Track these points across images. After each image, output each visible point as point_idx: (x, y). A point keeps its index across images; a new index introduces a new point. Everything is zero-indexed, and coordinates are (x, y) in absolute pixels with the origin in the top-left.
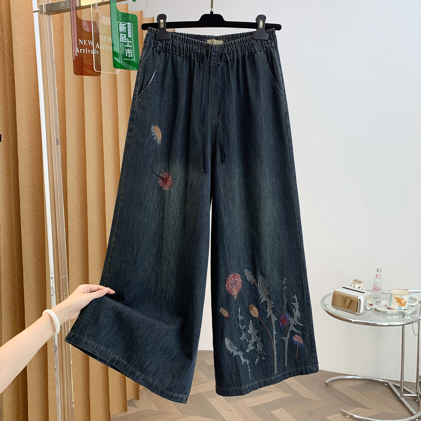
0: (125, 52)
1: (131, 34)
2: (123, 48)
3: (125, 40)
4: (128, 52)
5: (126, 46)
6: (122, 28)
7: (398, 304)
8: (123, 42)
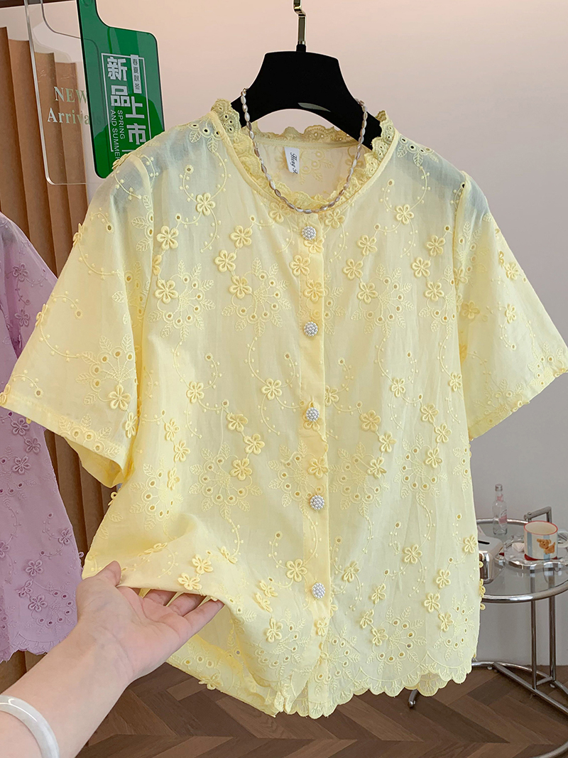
0: (126, 131)
1: (140, 85)
2: (121, 123)
3: (125, 101)
4: (133, 132)
5: (127, 116)
6: (117, 70)
7: (543, 550)
8: (121, 107)
